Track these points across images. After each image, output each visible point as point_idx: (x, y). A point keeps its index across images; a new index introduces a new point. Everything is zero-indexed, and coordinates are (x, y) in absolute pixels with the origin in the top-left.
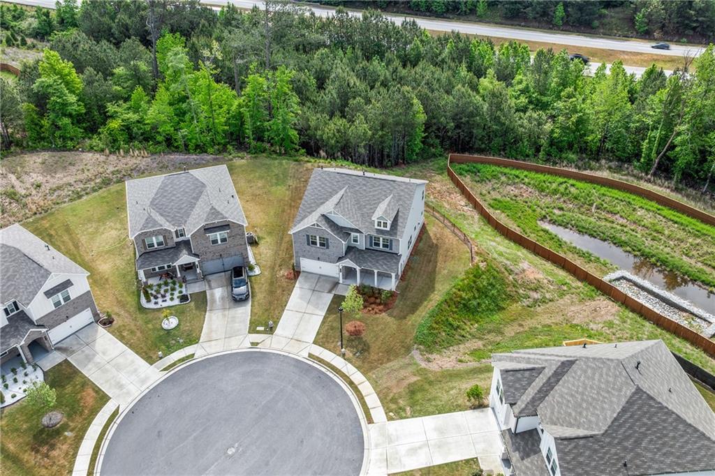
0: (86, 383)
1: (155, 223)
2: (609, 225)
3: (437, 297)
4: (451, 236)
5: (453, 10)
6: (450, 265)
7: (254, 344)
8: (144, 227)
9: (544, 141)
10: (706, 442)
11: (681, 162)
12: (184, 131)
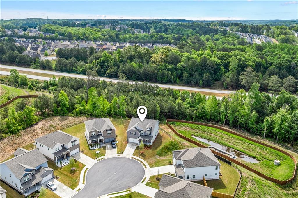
0: (79, 163)
1: (94, 129)
2: (210, 136)
3: (162, 146)
4: (166, 135)
5: (170, 82)
6: (165, 140)
7: (118, 156)
8: (92, 130)
9: (194, 116)
10: (212, 161)
11: (231, 121)
12: (95, 112)
